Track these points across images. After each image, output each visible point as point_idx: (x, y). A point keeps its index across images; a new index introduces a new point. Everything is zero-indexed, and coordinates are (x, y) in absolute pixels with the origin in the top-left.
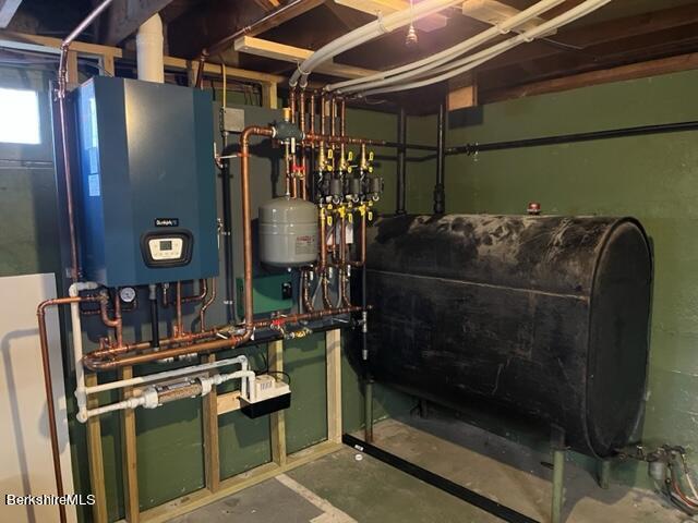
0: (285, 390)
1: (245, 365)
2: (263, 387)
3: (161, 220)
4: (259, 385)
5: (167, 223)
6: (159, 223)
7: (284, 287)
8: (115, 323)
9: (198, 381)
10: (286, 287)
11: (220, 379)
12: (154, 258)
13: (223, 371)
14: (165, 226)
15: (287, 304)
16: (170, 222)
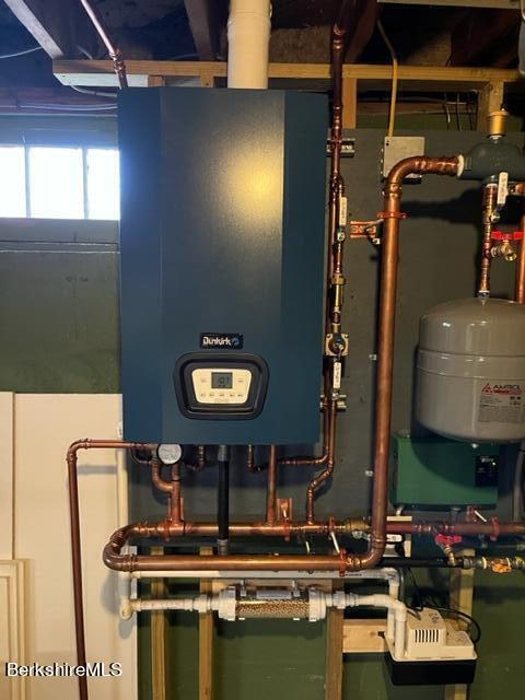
0: (466, 652)
1: (394, 587)
2: (420, 637)
3: (212, 336)
4: (411, 633)
5: (221, 342)
6: (207, 341)
7: (479, 464)
8: (169, 487)
9: (305, 596)
10: (486, 465)
11: (342, 602)
12: (200, 399)
13: (350, 588)
14: (218, 346)
15: (489, 496)
16: (228, 341)
